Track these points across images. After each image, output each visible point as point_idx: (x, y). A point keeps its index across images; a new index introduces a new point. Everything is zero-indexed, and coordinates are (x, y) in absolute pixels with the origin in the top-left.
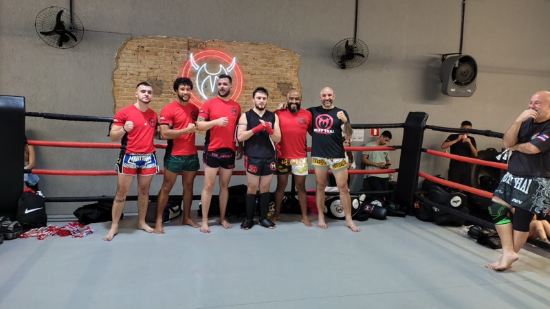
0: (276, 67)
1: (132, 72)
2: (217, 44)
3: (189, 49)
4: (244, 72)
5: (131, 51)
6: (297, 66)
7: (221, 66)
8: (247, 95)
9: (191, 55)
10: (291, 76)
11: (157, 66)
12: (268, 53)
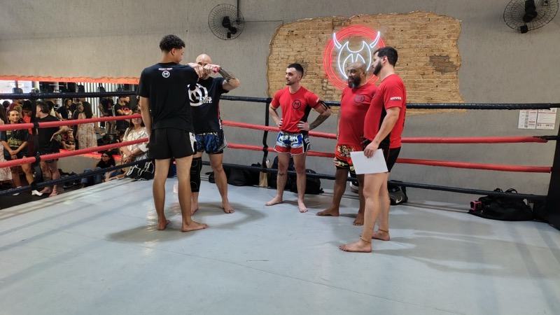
0: (428, 37)
1: (283, 56)
2: (362, 19)
3: (333, 28)
5: (281, 37)
6: (456, 35)
7: (364, 42)
9: (335, 34)
10: (449, 48)
11: (303, 49)
12: (419, 22)
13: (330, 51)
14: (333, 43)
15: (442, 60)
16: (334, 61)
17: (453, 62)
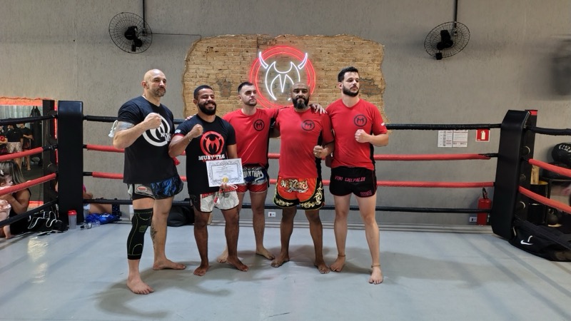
0: (354, 61)
1: (201, 74)
2: (288, 39)
3: (258, 47)
4: (318, 69)
5: (200, 53)
6: (380, 59)
7: (292, 63)
8: (320, 94)
9: (260, 53)
10: (373, 71)
11: (226, 67)
12: (345, 45)
13: (255, 70)
14: (259, 62)
15: (367, 83)
16: (260, 81)
17: (378, 86)
